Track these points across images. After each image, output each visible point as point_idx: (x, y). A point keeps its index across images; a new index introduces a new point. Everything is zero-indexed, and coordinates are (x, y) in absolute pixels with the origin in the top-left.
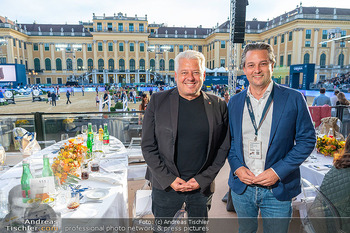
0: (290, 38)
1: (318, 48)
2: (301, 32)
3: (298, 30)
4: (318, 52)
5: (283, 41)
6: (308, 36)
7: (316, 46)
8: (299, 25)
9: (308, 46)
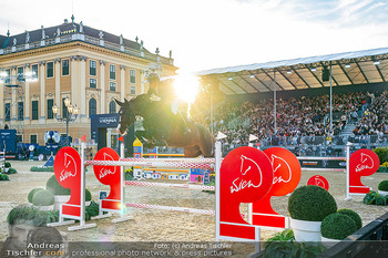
0: (66, 70)
1: (106, 92)
2: (83, 62)
3: (79, 58)
4: (106, 98)
5: (50, 73)
6: (93, 71)
7: (103, 87)
8: (81, 51)
9: (93, 86)
